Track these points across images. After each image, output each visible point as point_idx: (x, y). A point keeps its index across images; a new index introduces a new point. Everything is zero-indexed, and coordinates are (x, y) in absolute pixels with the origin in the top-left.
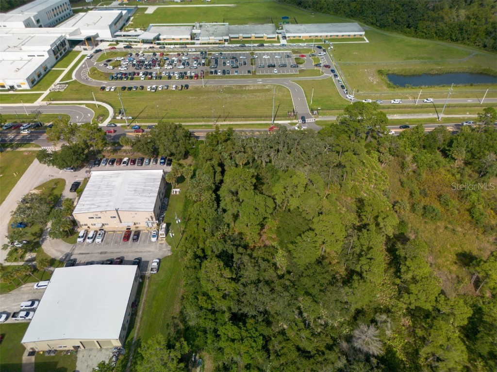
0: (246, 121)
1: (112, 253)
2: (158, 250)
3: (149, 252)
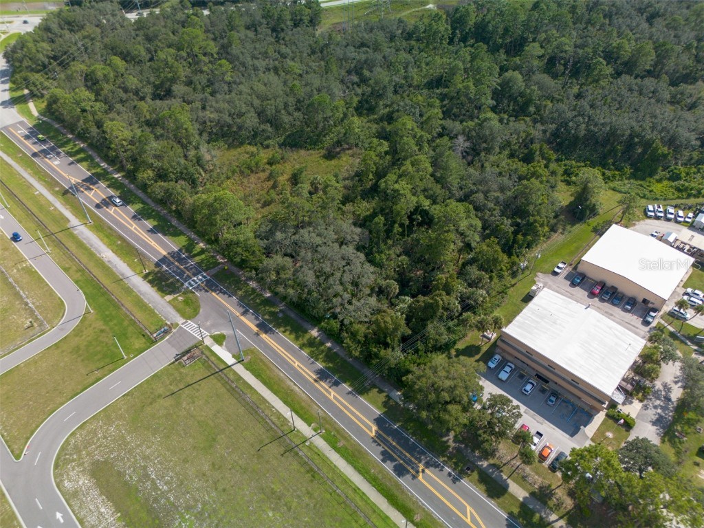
0: (263, 400)
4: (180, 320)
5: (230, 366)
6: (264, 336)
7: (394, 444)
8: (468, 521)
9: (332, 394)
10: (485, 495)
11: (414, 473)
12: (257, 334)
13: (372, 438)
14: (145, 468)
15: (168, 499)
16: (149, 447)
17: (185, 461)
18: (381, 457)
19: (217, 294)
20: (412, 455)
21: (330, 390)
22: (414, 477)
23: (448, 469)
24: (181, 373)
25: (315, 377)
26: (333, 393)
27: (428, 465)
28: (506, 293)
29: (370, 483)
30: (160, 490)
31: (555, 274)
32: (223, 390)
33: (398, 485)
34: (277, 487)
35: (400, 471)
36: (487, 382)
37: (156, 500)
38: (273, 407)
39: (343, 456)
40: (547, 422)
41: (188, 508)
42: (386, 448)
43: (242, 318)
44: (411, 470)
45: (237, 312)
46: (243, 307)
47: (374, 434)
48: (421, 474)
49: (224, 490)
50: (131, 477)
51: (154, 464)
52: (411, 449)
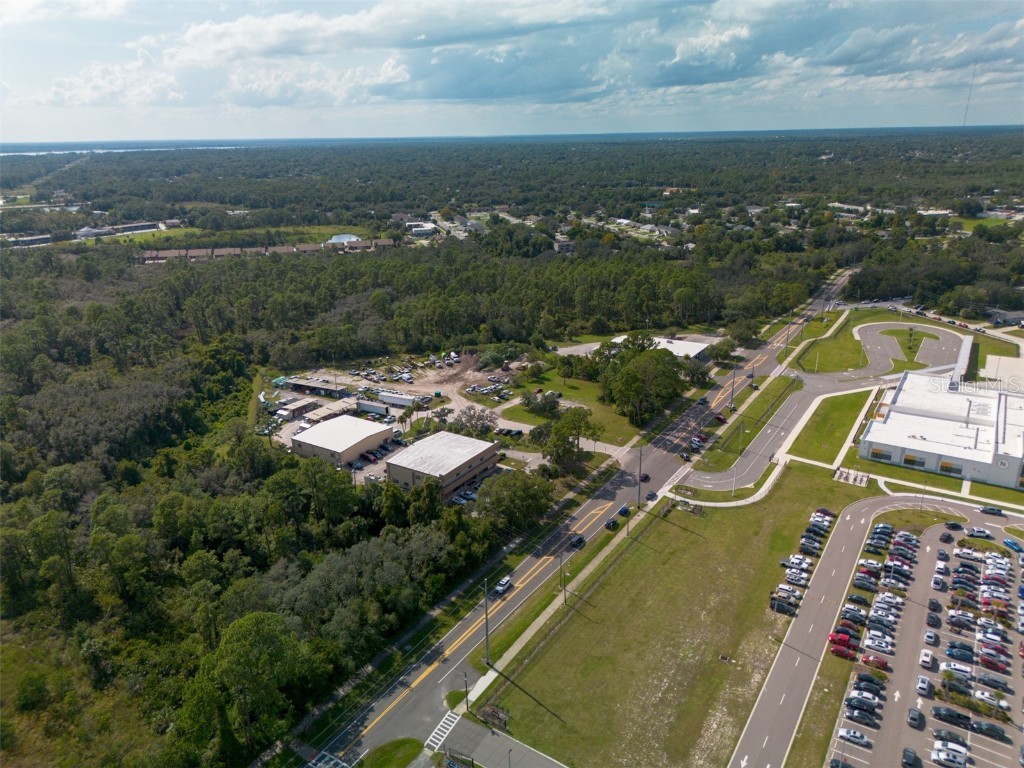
5: (501, 674)
6: (447, 653)
10: (579, 507)
11: (578, 536)
12: (445, 661)
14: (654, 705)
15: (675, 675)
16: (631, 711)
17: (632, 673)
18: (571, 552)
19: (366, 727)
20: (563, 537)
23: (567, 522)
24: (522, 718)
25: (499, 602)
30: (670, 684)
32: (536, 669)
34: (626, 603)
37: (680, 684)
41: (675, 657)
42: (562, 550)
43: (413, 686)
45: (402, 694)
46: (395, 688)
47: (552, 558)
49: (645, 636)
50: (670, 716)
51: (647, 699)
52: (557, 538)
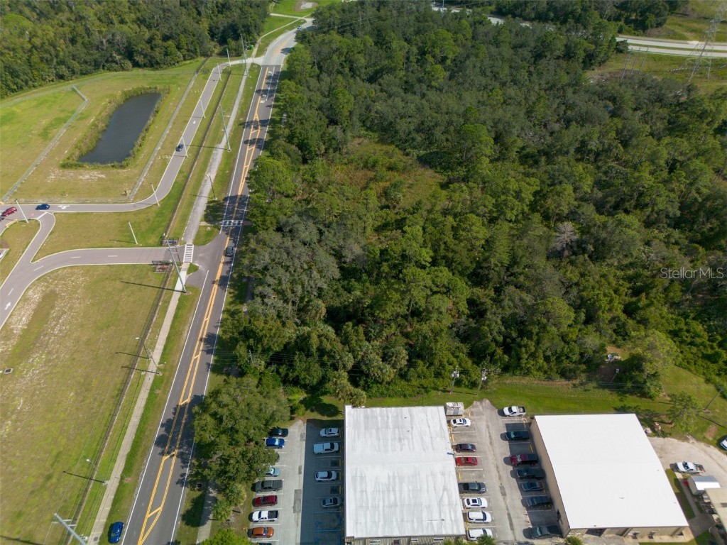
0: (160, 326)
1: (500, 478)
2: (484, 417)
3: (488, 427)
4: (190, 242)
5: (173, 290)
6: (216, 286)
7: (184, 421)
8: (148, 516)
9: (197, 357)
10: (182, 513)
11: (166, 451)
12: (214, 282)
13: (178, 406)
14: (64, 313)
15: (50, 339)
16: (80, 304)
17: (82, 326)
18: (165, 422)
19: (230, 239)
20: (182, 439)
21: (200, 352)
22: (162, 454)
23: (187, 471)
24: (147, 274)
25: (204, 336)
26: (199, 356)
27: (180, 455)
28: (427, 392)
29: (137, 431)
30: (54, 331)
31: (502, 413)
32: (151, 302)
33: (147, 449)
34: (95, 382)
35: (161, 442)
36: (304, 443)
37: (46, 335)
38: (158, 335)
39: (148, 400)
40: (300, 514)
41: (49, 353)
42: (175, 420)
43: (221, 265)
44: (167, 448)
46: (232, 259)
47: (181, 403)
48: (168, 456)
49: (74, 359)
50: (54, 313)
51: (70, 315)
52: (187, 435)
